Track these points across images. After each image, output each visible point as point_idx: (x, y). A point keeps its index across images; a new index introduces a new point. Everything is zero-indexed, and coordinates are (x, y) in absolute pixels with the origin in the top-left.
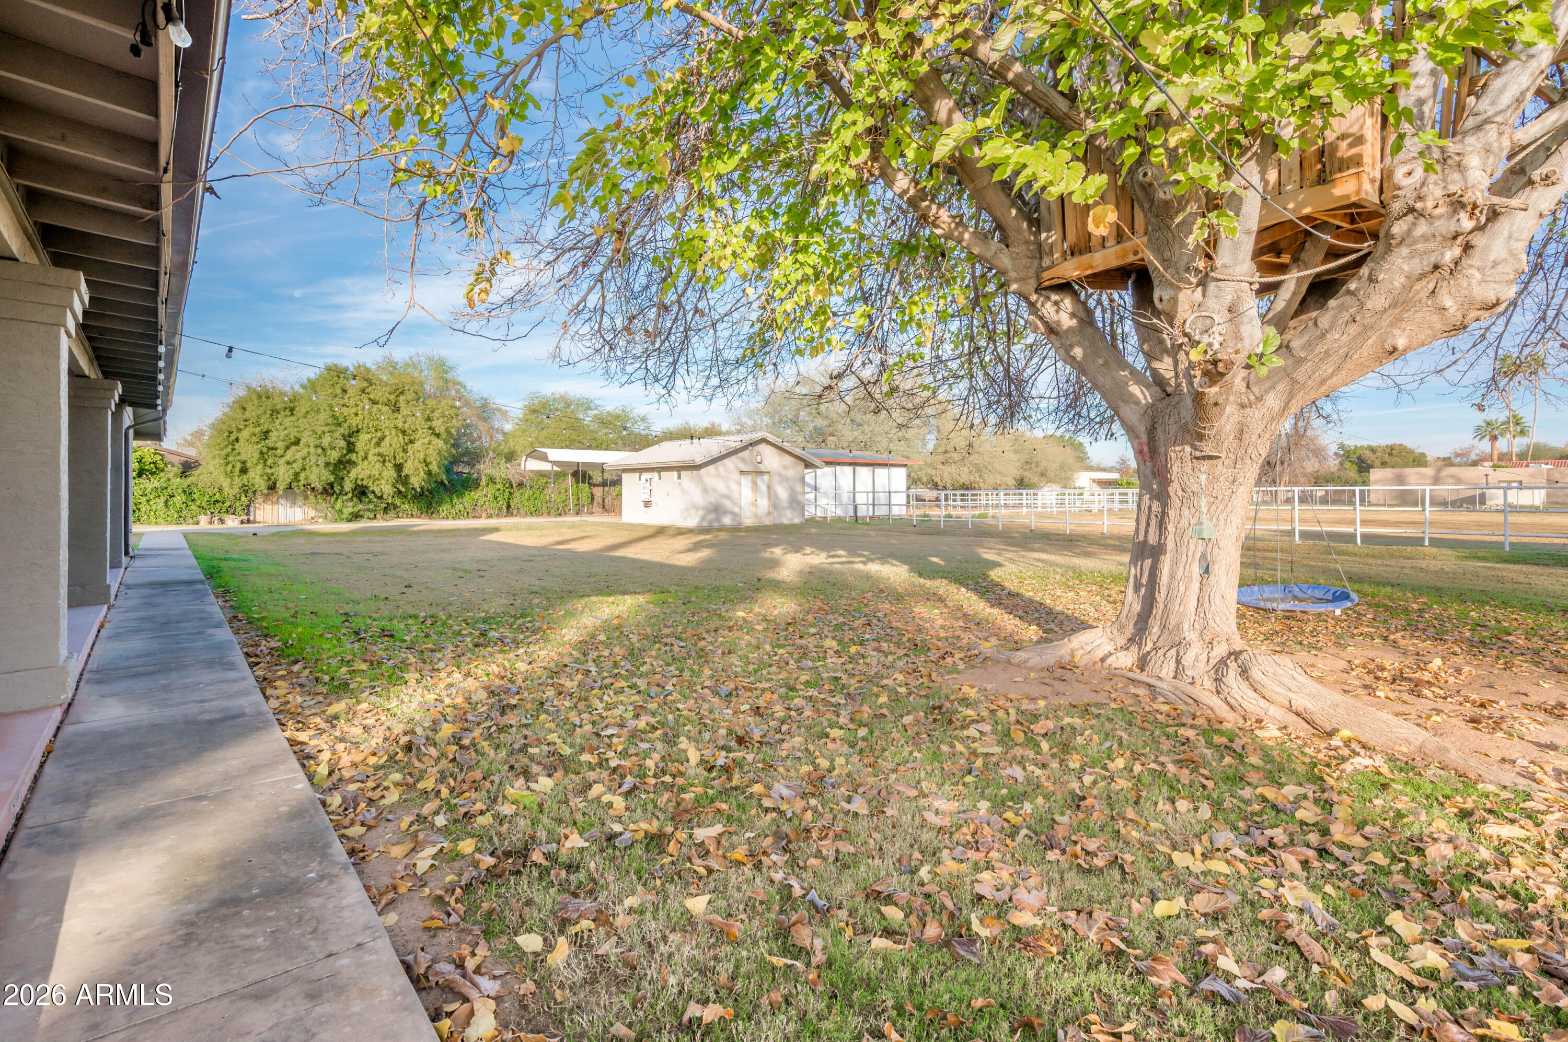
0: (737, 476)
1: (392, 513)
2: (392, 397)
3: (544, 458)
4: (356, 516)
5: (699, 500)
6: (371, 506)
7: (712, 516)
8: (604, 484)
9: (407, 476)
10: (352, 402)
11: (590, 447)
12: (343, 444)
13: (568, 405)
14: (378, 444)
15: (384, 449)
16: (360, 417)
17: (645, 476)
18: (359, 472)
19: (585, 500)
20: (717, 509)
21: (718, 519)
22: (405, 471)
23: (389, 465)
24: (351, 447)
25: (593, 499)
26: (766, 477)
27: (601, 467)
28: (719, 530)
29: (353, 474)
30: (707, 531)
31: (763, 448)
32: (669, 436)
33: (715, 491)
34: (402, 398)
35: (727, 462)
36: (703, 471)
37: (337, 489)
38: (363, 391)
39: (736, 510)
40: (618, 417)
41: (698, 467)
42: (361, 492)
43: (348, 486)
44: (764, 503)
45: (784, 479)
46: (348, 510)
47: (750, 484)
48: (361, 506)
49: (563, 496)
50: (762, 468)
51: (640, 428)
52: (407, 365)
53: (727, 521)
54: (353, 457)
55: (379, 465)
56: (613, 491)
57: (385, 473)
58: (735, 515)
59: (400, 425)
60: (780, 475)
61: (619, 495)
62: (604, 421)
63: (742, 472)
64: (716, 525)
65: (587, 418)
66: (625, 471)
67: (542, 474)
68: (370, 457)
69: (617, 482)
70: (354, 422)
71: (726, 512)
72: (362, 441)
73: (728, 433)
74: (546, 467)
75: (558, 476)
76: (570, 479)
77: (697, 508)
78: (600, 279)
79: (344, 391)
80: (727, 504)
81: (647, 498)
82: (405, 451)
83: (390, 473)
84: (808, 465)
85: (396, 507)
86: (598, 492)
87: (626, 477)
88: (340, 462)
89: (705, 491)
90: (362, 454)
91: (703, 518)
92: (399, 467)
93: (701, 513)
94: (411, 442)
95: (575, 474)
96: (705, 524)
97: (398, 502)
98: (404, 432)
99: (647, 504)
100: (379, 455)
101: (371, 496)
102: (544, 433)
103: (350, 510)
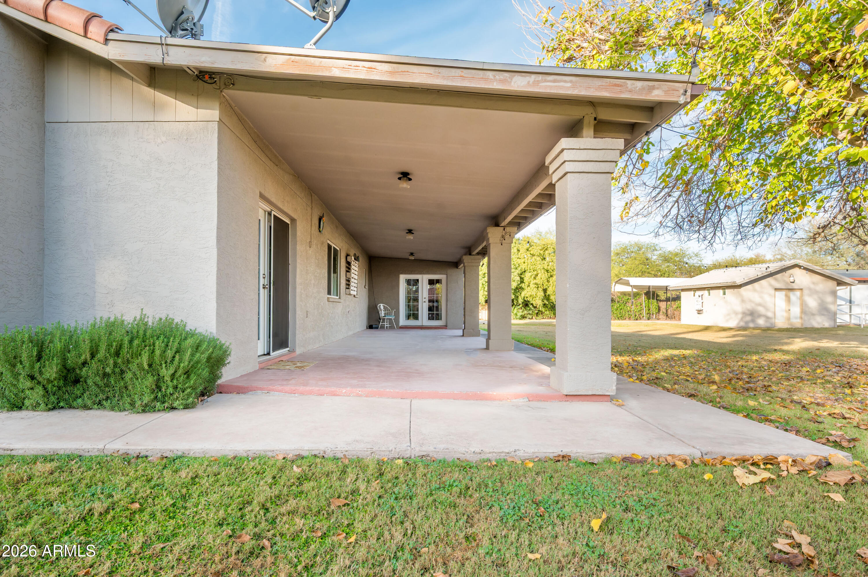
0: (772, 292)
1: (540, 316)
2: (542, 252)
3: (627, 284)
4: (523, 317)
5: (739, 308)
6: (531, 312)
7: (748, 318)
8: (667, 300)
9: (549, 295)
10: (522, 257)
11: (656, 276)
12: (518, 278)
13: (640, 249)
14: (535, 278)
15: (538, 281)
16: (526, 264)
17: (698, 293)
18: (525, 294)
19: (653, 309)
20: (753, 314)
21: (753, 321)
22: (548, 293)
23: (540, 289)
24: (522, 282)
25: (659, 310)
26: (798, 293)
27: (666, 289)
28: (754, 328)
29: (523, 294)
30: (744, 329)
31: (796, 271)
32: (717, 266)
33: (751, 301)
34: (547, 252)
35: (763, 282)
36: (743, 289)
37: (515, 302)
38: (528, 250)
39: (770, 314)
40: (677, 255)
41: (740, 286)
42: (526, 304)
43: (520, 301)
44: (796, 310)
45: (813, 292)
46: (520, 314)
47: (784, 297)
48: (525, 312)
49: (639, 308)
50: (794, 286)
51: (694, 261)
52: (547, 233)
53: (761, 322)
54: (523, 285)
55: (535, 289)
56: (674, 305)
57: (539, 294)
58: (767, 318)
59: (546, 267)
60: (810, 289)
61: (679, 307)
62: (666, 259)
63: (776, 289)
64: (751, 325)
65: (654, 257)
66: (683, 290)
67: (624, 294)
68: (531, 285)
69: (678, 298)
70: (523, 266)
71: (760, 316)
72: (527, 277)
73: (770, 261)
74: (628, 289)
75: (636, 295)
76: (643, 297)
77: (736, 313)
78: (677, 201)
79: (518, 250)
80: (761, 310)
81: (700, 308)
82: (548, 281)
83: (541, 294)
84: (840, 283)
85: (542, 313)
86: (663, 305)
87: (683, 295)
88: (517, 288)
89: (743, 301)
90: (527, 283)
91: (742, 319)
92: (545, 291)
93: (740, 316)
94: (551, 276)
95: (647, 294)
96: (742, 324)
97: (543, 310)
98: (547, 271)
99: (699, 312)
100: (536, 284)
101: (531, 306)
102: (624, 268)
103: (521, 314)
